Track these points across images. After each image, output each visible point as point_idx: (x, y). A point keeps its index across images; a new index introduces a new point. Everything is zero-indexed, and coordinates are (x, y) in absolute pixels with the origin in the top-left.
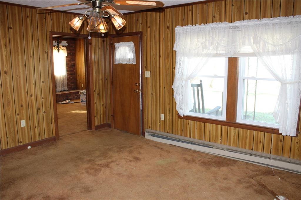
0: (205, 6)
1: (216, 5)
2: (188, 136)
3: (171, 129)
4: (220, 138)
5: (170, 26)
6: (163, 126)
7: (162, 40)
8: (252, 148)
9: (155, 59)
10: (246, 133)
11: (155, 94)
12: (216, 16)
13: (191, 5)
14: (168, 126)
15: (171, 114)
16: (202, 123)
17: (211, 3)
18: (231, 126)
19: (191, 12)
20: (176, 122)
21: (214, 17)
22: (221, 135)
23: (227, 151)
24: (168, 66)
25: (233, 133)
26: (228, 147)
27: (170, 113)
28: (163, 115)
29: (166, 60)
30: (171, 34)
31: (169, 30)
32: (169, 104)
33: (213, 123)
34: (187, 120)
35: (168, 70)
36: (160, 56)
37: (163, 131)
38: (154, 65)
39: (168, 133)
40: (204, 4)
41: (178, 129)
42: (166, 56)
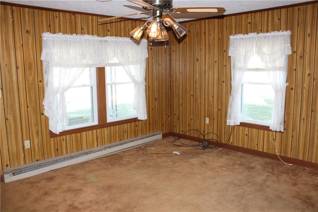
0: (73, 17)
1: (83, 18)
2: (65, 153)
3: (42, 154)
4: (96, 142)
5: (30, 30)
6: (29, 155)
7: (18, 46)
8: (120, 139)
9: (10, 71)
10: (116, 129)
11: (12, 118)
12: (84, 28)
13: (58, 12)
14: (37, 153)
15: (40, 136)
16: (78, 134)
17: (79, 15)
18: (104, 127)
19: (58, 18)
20: (48, 144)
21: (82, 29)
22: (97, 138)
23: (104, 150)
24: (31, 79)
25: (106, 133)
26: (104, 146)
27: (38, 136)
28: (29, 141)
29: (28, 72)
30: (33, 40)
31: (30, 35)
32: (37, 125)
33: (89, 130)
34: (62, 137)
35: (31, 85)
36: (17, 68)
37: (31, 161)
38: (8, 80)
39: (37, 160)
40: (72, 14)
41: (51, 151)
42: (27, 67)
